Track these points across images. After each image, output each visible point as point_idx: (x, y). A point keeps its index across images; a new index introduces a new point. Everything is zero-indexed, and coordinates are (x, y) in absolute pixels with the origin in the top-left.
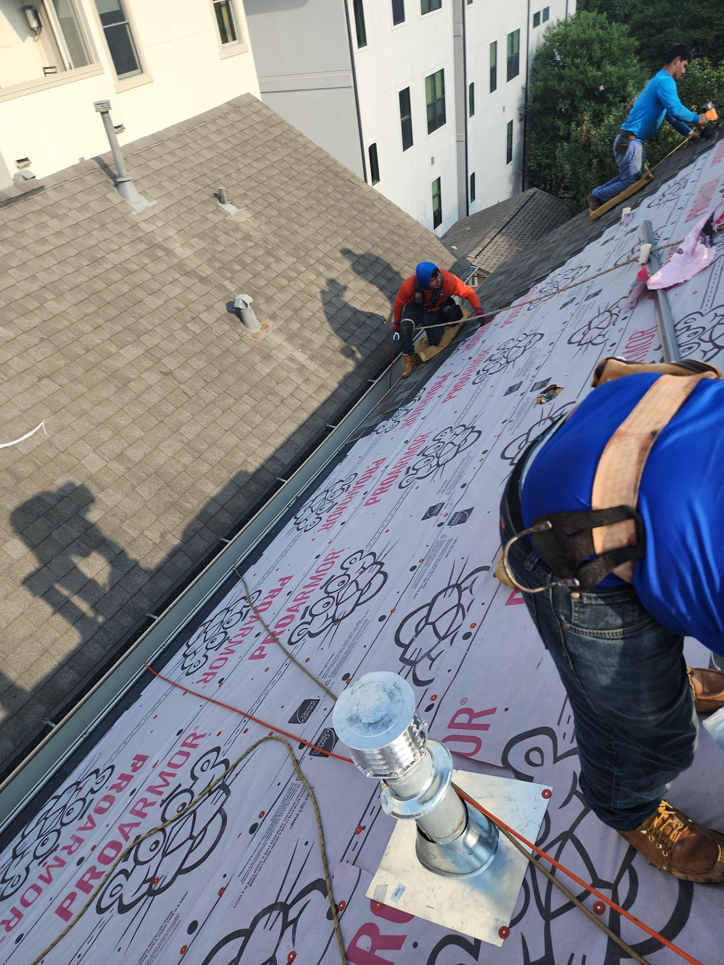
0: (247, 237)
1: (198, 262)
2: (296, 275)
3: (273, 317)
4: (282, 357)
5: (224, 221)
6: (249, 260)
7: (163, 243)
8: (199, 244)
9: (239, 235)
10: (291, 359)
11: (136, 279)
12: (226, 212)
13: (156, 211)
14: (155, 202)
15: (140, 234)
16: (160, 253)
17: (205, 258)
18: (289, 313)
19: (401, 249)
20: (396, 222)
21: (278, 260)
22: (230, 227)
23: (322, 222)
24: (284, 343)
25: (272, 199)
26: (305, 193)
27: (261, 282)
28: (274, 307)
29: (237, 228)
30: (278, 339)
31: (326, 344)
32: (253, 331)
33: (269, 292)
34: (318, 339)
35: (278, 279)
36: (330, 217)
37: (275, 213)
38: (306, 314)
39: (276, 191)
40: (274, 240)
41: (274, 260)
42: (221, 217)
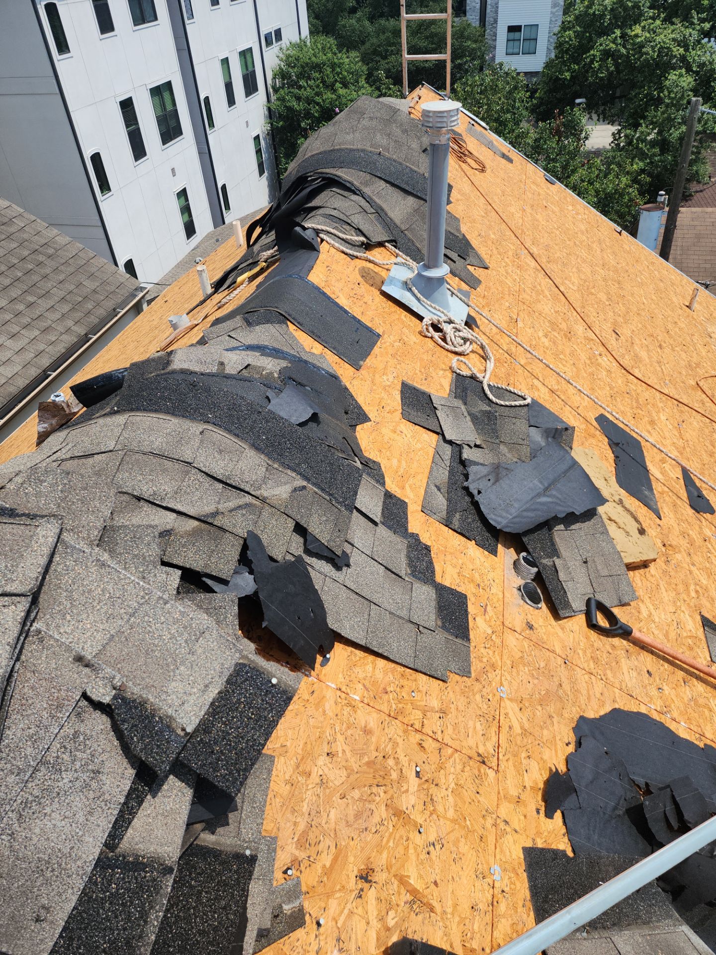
19: (48, 271)
20: (44, 241)
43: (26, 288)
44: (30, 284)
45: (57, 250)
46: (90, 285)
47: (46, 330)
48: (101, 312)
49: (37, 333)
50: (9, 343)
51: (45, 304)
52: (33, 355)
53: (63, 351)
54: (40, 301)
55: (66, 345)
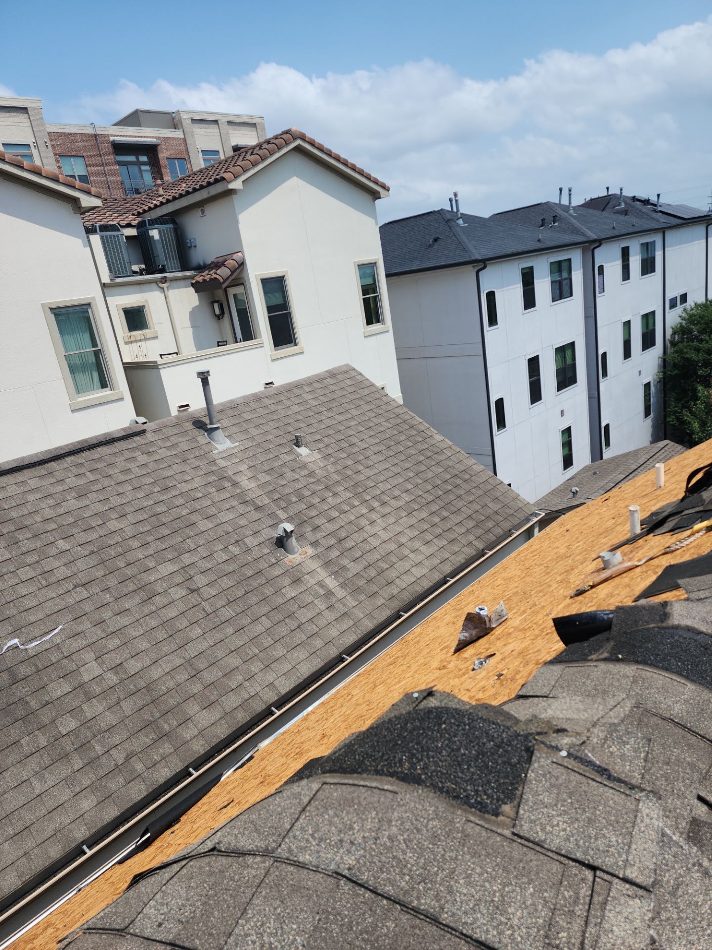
0: (311, 474)
1: (260, 493)
2: (349, 509)
3: (315, 544)
4: (313, 582)
5: (294, 460)
6: (307, 493)
7: (233, 477)
8: (266, 478)
9: (305, 472)
10: (321, 584)
11: (197, 505)
12: (298, 453)
13: (235, 451)
14: (237, 444)
15: (214, 468)
16: (227, 484)
17: (266, 490)
18: (332, 541)
19: (462, 492)
20: (463, 468)
21: (335, 494)
22: (298, 466)
23: (387, 465)
24: (319, 569)
25: (344, 445)
26: (378, 441)
27: (313, 513)
28: (319, 535)
29: (304, 466)
30: (313, 565)
31: (361, 573)
32: (291, 557)
33: (319, 522)
34: (354, 568)
35: (330, 511)
36: (396, 461)
37: (344, 455)
38: (349, 544)
39: (350, 438)
40: (336, 477)
41: (331, 494)
42: (292, 457)
43: (443, 504)
44: (447, 501)
46: (494, 507)
47: (452, 541)
48: (499, 531)
49: (445, 542)
50: (423, 548)
51: (456, 519)
52: (439, 561)
53: (463, 561)
54: (451, 516)
55: (466, 557)
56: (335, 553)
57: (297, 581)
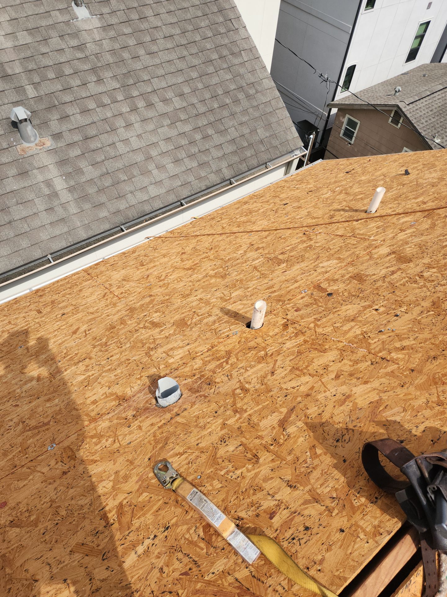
0: (81, 47)
1: (13, 57)
2: (109, 102)
3: (57, 136)
4: (40, 178)
5: (67, 23)
6: (68, 71)
8: (24, 38)
9: (74, 42)
10: (48, 183)
12: (75, 14)
17: (23, 55)
18: (77, 137)
19: (238, 109)
20: (253, 80)
21: (100, 81)
22: (69, 32)
23: (173, 56)
24: (52, 166)
25: (134, 16)
26: (175, 20)
27: (67, 98)
28: (65, 127)
29: (76, 35)
30: (47, 160)
31: (96, 180)
32: (26, 145)
33: (70, 110)
34: (90, 172)
35: (87, 99)
36: (185, 53)
37: (127, 30)
38: (94, 144)
39: (144, 9)
40: (108, 58)
41: (95, 79)
42: (66, 18)
43: (212, 119)
44: (218, 117)
45: (257, 92)
46: (262, 133)
47: (201, 165)
48: (253, 163)
49: (195, 164)
50: (170, 166)
51: (218, 140)
53: (203, 188)
54: (215, 136)
55: (209, 184)
56: (75, 152)
57: (23, 174)
